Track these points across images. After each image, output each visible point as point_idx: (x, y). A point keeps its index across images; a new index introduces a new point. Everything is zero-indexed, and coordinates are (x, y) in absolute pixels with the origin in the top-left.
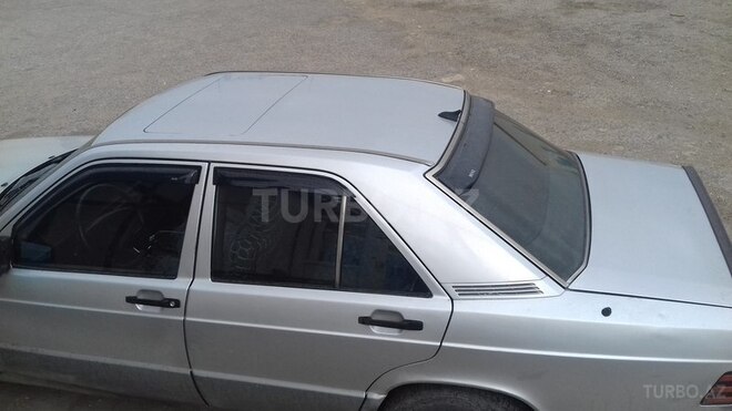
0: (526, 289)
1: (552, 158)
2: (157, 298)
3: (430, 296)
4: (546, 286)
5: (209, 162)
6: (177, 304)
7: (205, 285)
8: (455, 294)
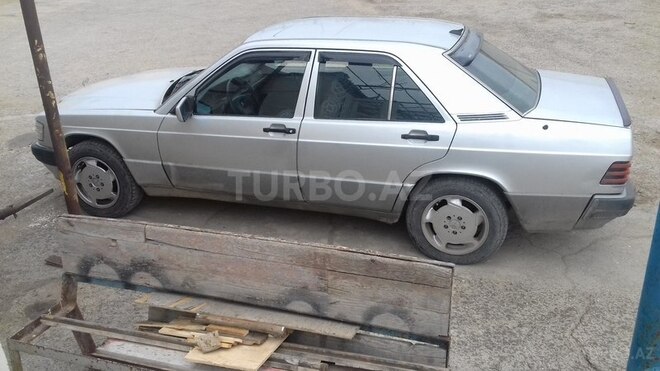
0: (500, 117)
1: (519, 67)
2: (283, 128)
3: (444, 122)
4: (511, 114)
5: (316, 49)
6: (294, 131)
7: (310, 120)
8: (458, 120)
